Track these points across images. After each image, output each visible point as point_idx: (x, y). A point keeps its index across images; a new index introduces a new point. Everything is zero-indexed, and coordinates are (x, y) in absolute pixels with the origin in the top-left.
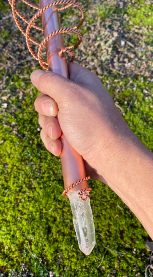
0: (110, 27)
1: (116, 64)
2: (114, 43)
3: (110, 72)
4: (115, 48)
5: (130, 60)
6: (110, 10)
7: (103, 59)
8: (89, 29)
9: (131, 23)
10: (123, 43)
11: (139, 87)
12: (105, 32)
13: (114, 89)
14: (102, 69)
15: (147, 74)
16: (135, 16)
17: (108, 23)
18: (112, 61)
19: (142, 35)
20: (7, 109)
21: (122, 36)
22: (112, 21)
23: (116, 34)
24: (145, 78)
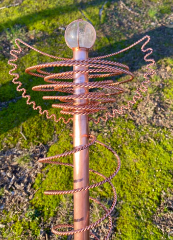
0: (154, 99)
1: (154, 120)
2: (155, 108)
3: (151, 124)
4: (155, 111)
5: (162, 118)
6: (155, 89)
7: (149, 117)
8: (143, 99)
9: (165, 97)
10: (159, 109)
11: (164, 133)
12: (151, 102)
13: (152, 132)
14: (148, 122)
15: (169, 127)
16: (167, 93)
17: (153, 97)
18: (153, 118)
19: (169, 104)
20: (107, 136)
21: (159, 105)
22: (155, 96)
23: (156, 104)
24: (167, 129)
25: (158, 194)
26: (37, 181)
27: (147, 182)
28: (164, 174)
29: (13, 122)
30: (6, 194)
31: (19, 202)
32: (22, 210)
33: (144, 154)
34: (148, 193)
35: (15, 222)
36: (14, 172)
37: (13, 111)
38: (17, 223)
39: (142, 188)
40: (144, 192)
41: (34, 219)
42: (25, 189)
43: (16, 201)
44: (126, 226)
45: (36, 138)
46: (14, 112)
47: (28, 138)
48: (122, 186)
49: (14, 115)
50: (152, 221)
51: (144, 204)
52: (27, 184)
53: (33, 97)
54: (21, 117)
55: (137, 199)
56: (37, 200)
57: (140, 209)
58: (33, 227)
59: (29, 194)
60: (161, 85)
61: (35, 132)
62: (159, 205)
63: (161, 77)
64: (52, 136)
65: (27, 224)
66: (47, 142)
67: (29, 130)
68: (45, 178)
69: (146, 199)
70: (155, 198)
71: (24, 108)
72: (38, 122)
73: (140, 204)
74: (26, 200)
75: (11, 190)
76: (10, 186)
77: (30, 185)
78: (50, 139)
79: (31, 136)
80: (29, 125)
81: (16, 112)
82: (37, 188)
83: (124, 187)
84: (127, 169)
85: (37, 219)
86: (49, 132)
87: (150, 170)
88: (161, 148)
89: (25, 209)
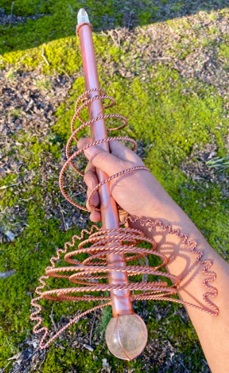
0: (206, 53)
1: (202, 75)
2: (206, 63)
3: (198, 78)
4: (205, 66)
5: (211, 75)
6: (210, 42)
7: (197, 70)
8: (194, 50)
9: (219, 54)
10: (210, 65)
11: (210, 90)
12: (203, 55)
13: (197, 87)
14: (195, 75)
15: (217, 85)
16: (223, 50)
17: (206, 51)
18: (201, 73)
19: (223, 63)
20: (144, 81)
21: (211, 60)
22: (209, 50)
23: (208, 58)
24: (215, 87)
25: (190, 146)
26: (59, 110)
27: (181, 132)
28: (201, 129)
29: (32, 42)
30: (23, 116)
31: (39, 126)
32: (42, 133)
33: (184, 106)
34: (180, 142)
35: (33, 143)
36: (33, 96)
37: (32, 29)
38: (35, 145)
39: (175, 137)
40: (175, 141)
41: (54, 143)
42: (46, 115)
43: (34, 125)
44: (151, 166)
45: (60, 66)
46: (34, 31)
47: (50, 64)
48: (154, 132)
49: (34, 34)
50: (179, 167)
51: (173, 151)
52: (48, 111)
53: (59, 18)
54: (42, 39)
55: (168, 145)
56: (60, 127)
57: (168, 155)
58: (53, 151)
59: (50, 121)
60: (218, 39)
61: (60, 59)
62: (189, 155)
63: (220, 30)
64: (80, 68)
65: (47, 147)
66: (73, 73)
67: (53, 55)
68: (69, 108)
69: (176, 147)
70: (187, 148)
71: (47, 29)
72: (64, 48)
73: (169, 151)
74: (47, 125)
75: (29, 112)
76: (27, 109)
77: (51, 112)
78: (77, 71)
79: (54, 62)
80: (53, 49)
81: (36, 30)
82: (60, 117)
83: (156, 132)
84: (162, 117)
85: (59, 144)
86: (77, 62)
87: (187, 122)
88: (203, 104)
89: (45, 133)
